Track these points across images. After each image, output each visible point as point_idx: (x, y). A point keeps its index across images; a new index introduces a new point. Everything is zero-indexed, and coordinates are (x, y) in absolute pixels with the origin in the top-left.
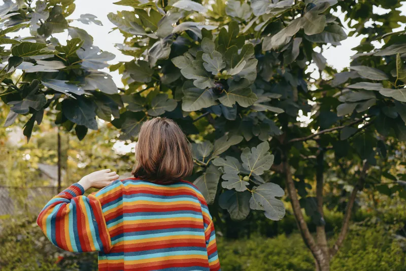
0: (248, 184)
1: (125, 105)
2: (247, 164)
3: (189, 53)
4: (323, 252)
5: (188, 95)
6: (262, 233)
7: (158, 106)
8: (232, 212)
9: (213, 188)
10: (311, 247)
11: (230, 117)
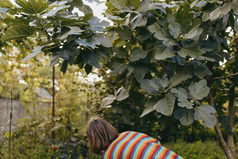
0: (193, 105)
1: (115, 53)
2: (192, 92)
3: (157, 23)
4: (232, 152)
5: (157, 48)
6: (185, 139)
7: (134, 55)
8: (182, 121)
9: (171, 106)
10: (224, 148)
11: (181, 64)
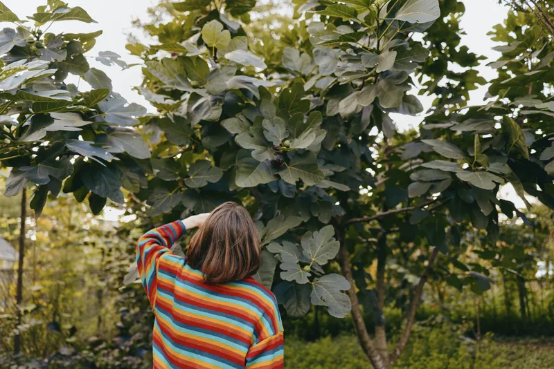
0: (310, 275)
2: (308, 251)
3: (242, 114)
4: (383, 358)
5: (241, 165)
6: (300, 336)
7: (197, 175)
8: (288, 308)
9: (268, 279)
10: (369, 352)
11: (288, 194)
